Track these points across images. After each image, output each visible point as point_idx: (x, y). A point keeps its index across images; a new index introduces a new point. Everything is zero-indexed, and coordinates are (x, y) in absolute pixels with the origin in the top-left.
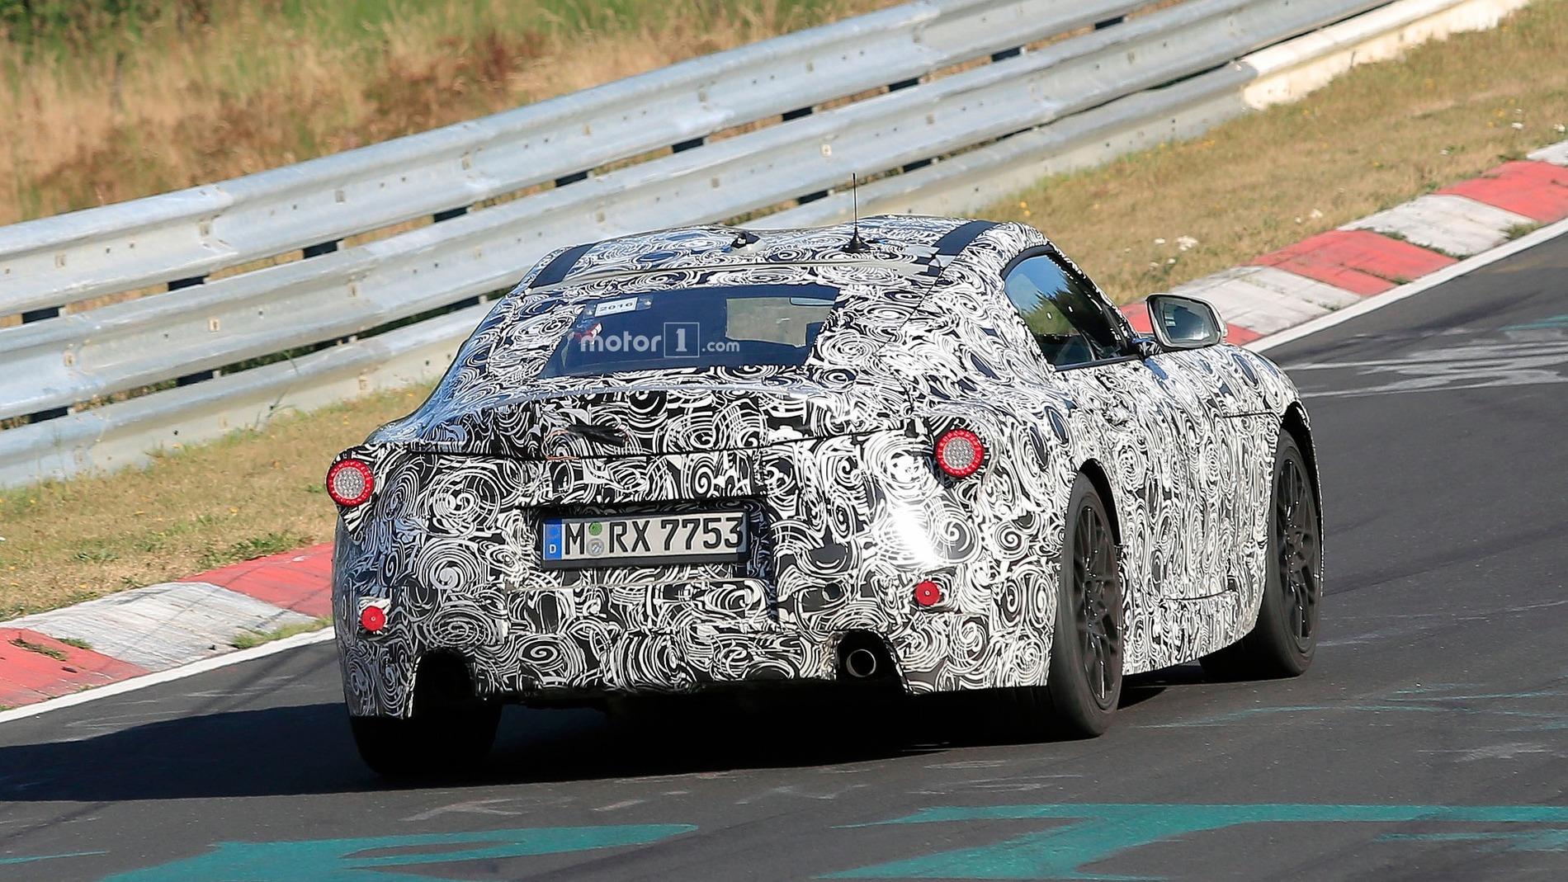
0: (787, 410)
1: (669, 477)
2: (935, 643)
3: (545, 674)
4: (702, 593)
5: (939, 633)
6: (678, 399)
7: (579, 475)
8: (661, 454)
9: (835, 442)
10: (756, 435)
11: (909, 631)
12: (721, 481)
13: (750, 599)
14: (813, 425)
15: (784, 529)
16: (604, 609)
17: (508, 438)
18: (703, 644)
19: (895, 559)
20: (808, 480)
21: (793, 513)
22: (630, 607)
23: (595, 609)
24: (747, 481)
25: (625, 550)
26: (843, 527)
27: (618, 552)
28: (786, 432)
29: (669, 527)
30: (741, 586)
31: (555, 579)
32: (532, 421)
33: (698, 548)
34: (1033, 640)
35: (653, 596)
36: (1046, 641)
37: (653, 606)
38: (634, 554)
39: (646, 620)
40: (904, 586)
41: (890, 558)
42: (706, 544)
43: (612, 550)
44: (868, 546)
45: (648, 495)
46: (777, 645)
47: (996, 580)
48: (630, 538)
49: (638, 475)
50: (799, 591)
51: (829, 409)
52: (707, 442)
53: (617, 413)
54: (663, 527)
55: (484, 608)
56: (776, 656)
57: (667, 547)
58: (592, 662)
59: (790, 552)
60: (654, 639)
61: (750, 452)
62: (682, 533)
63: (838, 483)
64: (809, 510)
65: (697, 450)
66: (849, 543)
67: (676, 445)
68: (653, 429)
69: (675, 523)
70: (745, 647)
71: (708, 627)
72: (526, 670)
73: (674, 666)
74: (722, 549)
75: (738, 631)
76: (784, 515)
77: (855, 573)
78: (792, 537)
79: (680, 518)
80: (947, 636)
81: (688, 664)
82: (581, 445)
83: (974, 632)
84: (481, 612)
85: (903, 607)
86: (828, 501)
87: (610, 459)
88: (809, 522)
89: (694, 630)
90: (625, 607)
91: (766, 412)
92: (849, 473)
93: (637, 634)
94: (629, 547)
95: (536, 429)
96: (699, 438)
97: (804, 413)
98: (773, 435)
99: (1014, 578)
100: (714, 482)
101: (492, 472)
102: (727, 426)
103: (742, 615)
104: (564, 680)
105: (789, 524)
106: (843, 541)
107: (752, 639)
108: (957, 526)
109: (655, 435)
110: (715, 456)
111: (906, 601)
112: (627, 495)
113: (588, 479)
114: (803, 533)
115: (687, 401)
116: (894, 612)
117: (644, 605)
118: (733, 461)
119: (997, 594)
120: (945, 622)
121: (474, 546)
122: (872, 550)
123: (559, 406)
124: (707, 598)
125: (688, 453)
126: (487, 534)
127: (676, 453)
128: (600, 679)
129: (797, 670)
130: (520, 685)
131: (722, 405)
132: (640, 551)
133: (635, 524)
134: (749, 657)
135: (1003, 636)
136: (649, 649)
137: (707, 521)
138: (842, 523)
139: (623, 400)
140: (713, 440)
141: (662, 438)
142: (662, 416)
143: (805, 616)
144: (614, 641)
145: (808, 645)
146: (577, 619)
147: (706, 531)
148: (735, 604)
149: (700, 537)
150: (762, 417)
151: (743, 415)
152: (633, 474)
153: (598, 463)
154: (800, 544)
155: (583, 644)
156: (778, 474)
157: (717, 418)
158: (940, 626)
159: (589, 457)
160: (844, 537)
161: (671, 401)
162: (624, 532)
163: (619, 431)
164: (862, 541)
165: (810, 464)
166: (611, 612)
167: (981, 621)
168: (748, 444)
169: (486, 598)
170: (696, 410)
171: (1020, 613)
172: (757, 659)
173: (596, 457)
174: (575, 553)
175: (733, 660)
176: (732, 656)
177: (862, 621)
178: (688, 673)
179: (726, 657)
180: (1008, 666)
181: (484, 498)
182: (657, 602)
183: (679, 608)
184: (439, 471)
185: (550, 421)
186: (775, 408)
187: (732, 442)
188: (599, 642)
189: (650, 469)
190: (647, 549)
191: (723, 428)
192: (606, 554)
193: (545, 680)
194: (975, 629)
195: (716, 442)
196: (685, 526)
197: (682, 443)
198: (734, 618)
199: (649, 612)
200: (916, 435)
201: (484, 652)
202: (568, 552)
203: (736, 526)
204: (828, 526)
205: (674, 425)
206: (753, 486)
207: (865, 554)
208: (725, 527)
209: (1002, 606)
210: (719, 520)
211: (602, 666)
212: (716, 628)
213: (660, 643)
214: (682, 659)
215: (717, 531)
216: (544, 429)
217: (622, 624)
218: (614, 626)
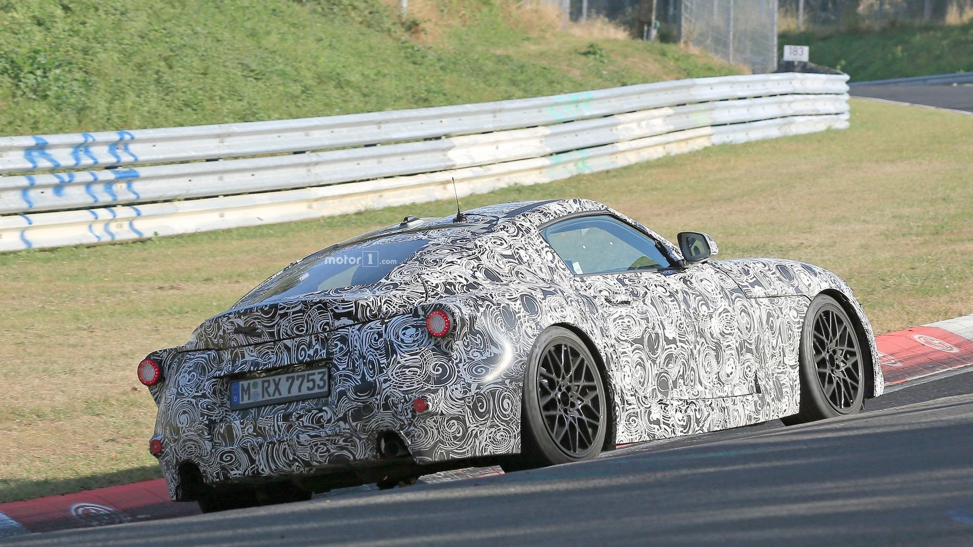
0: (344, 308)
1: (285, 353)
2: (430, 434)
3: (232, 470)
4: (301, 416)
5: (432, 428)
6: (284, 308)
7: (243, 357)
8: (280, 340)
9: (372, 324)
10: (327, 324)
11: (412, 428)
12: (311, 352)
13: (326, 417)
14: (360, 316)
15: (340, 376)
16: (255, 431)
17: (210, 338)
18: (303, 445)
19: (402, 387)
20: (356, 347)
21: (345, 366)
22: (267, 428)
23: (251, 431)
24: (325, 351)
25: (269, 396)
26: (371, 372)
27: (267, 398)
28: (345, 321)
29: (290, 380)
30: (321, 411)
31: (238, 415)
32: (219, 328)
33: (305, 391)
34: (502, 427)
35: (277, 421)
36: (514, 427)
37: (278, 426)
38: (274, 398)
39: (275, 434)
40: (407, 402)
41: (399, 387)
42: (309, 389)
43: (263, 397)
44: (385, 381)
45: (275, 363)
46: (341, 442)
47: (468, 395)
48: (271, 389)
49: (270, 353)
50: (349, 410)
51: (368, 306)
52: (302, 330)
53: (255, 319)
54: (287, 381)
55: (199, 435)
56: (342, 448)
57: (289, 392)
58: (252, 461)
59: (343, 389)
60: (279, 445)
61: (326, 334)
62: (297, 383)
63: (371, 347)
64: (354, 364)
65: (298, 336)
66: (375, 380)
67: (287, 334)
68: (273, 326)
69: (293, 378)
70: (325, 445)
71: (305, 435)
72: (223, 468)
73: (291, 459)
74: (316, 390)
75: (320, 436)
76: (341, 368)
77: (378, 397)
78: (344, 380)
79: (295, 374)
80: (437, 429)
81: (298, 457)
82: (241, 338)
83: (456, 425)
84: (198, 438)
85: (408, 414)
86: (364, 358)
87: (256, 345)
88: (353, 371)
89: (298, 437)
90: (264, 428)
91: (332, 310)
92: (377, 341)
93: (270, 443)
94: (272, 394)
95: (221, 333)
96: (298, 329)
97: (354, 309)
98: (337, 323)
99: (482, 392)
100: (308, 353)
101: (205, 358)
102: (312, 320)
103: (322, 426)
104: (240, 472)
105: (343, 372)
106: (371, 379)
107: (328, 440)
108: (441, 366)
109: (275, 330)
110: (308, 338)
111: (409, 411)
112: (265, 365)
113: (247, 358)
114: (350, 377)
115: (288, 308)
116: (403, 418)
117: (274, 426)
118: (318, 340)
119: (469, 403)
120: (434, 421)
121: (194, 401)
122: (388, 384)
123: (229, 318)
124: (304, 419)
125: (293, 338)
126: (200, 394)
127: (287, 339)
128: (257, 470)
129: (354, 456)
130: (222, 478)
131: (307, 308)
132: (277, 396)
133: (274, 380)
134: (328, 450)
135: (477, 426)
136: (278, 450)
137: (309, 375)
138: (371, 370)
139: (257, 311)
140: (305, 329)
141: (279, 330)
142: (277, 318)
143: (354, 424)
144: (260, 447)
145: (358, 441)
146: (243, 437)
147: (308, 381)
148: (318, 421)
149: (306, 384)
150: (330, 314)
151: (319, 313)
152: (268, 352)
153: (251, 348)
154: (348, 383)
155: (246, 450)
156: (340, 345)
157: (306, 317)
158: (432, 424)
159: (246, 346)
160: (372, 377)
161: (281, 309)
162: (269, 385)
163: (258, 329)
164: (382, 379)
165: (357, 337)
166: (259, 432)
167: (460, 419)
168: (324, 330)
169: (200, 430)
170: (294, 313)
171: (489, 412)
172: (332, 451)
173: (250, 345)
174: (246, 400)
175: (320, 453)
176: (320, 450)
177: (386, 424)
178: (299, 463)
179: (317, 451)
180: (484, 443)
181: (201, 374)
182: (280, 423)
183: (291, 426)
184: (185, 362)
185: (226, 327)
186: (336, 308)
187: (315, 329)
188: (253, 449)
189: (276, 348)
190: (280, 394)
191: (309, 322)
192: (260, 399)
193: (233, 473)
194: (456, 424)
195: (307, 330)
196: (298, 379)
197: (289, 332)
198: (318, 429)
199: (277, 429)
200: (419, 316)
201: (203, 460)
202: (243, 400)
203: (323, 377)
204: (363, 372)
205: (283, 322)
206: (328, 353)
207: (384, 386)
208: (317, 377)
209: (474, 409)
210: (314, 374)
211: (257, 462)
212: (309, 435)
213: (283, 446)
214: (295, 454)
215: (313, 381)
216: (224, 331)
217: (265, 438)
218: (260, 439)
